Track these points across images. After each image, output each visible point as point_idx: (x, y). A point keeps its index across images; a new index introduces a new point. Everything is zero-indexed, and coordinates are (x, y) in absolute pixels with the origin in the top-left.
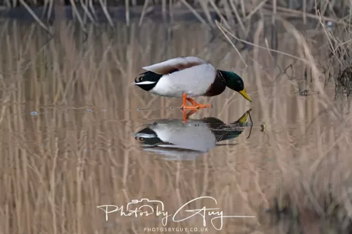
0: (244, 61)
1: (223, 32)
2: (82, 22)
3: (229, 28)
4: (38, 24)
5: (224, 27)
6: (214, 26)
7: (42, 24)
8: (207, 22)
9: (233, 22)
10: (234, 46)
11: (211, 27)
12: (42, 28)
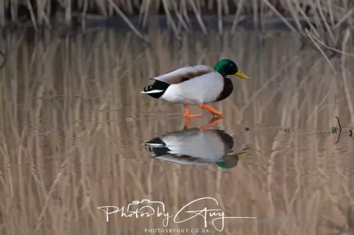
0: (333, 68)
1: (313, 40)
2: (177, 31)
3: (318, 35)
4: (133, 32)
5: (314, 35)
6: (304, 34)
7: (138, 33)
8: (297, 30)
9: (323, 30)
10: (323, 53)
11: (302, 35)
12: (138, 37)
